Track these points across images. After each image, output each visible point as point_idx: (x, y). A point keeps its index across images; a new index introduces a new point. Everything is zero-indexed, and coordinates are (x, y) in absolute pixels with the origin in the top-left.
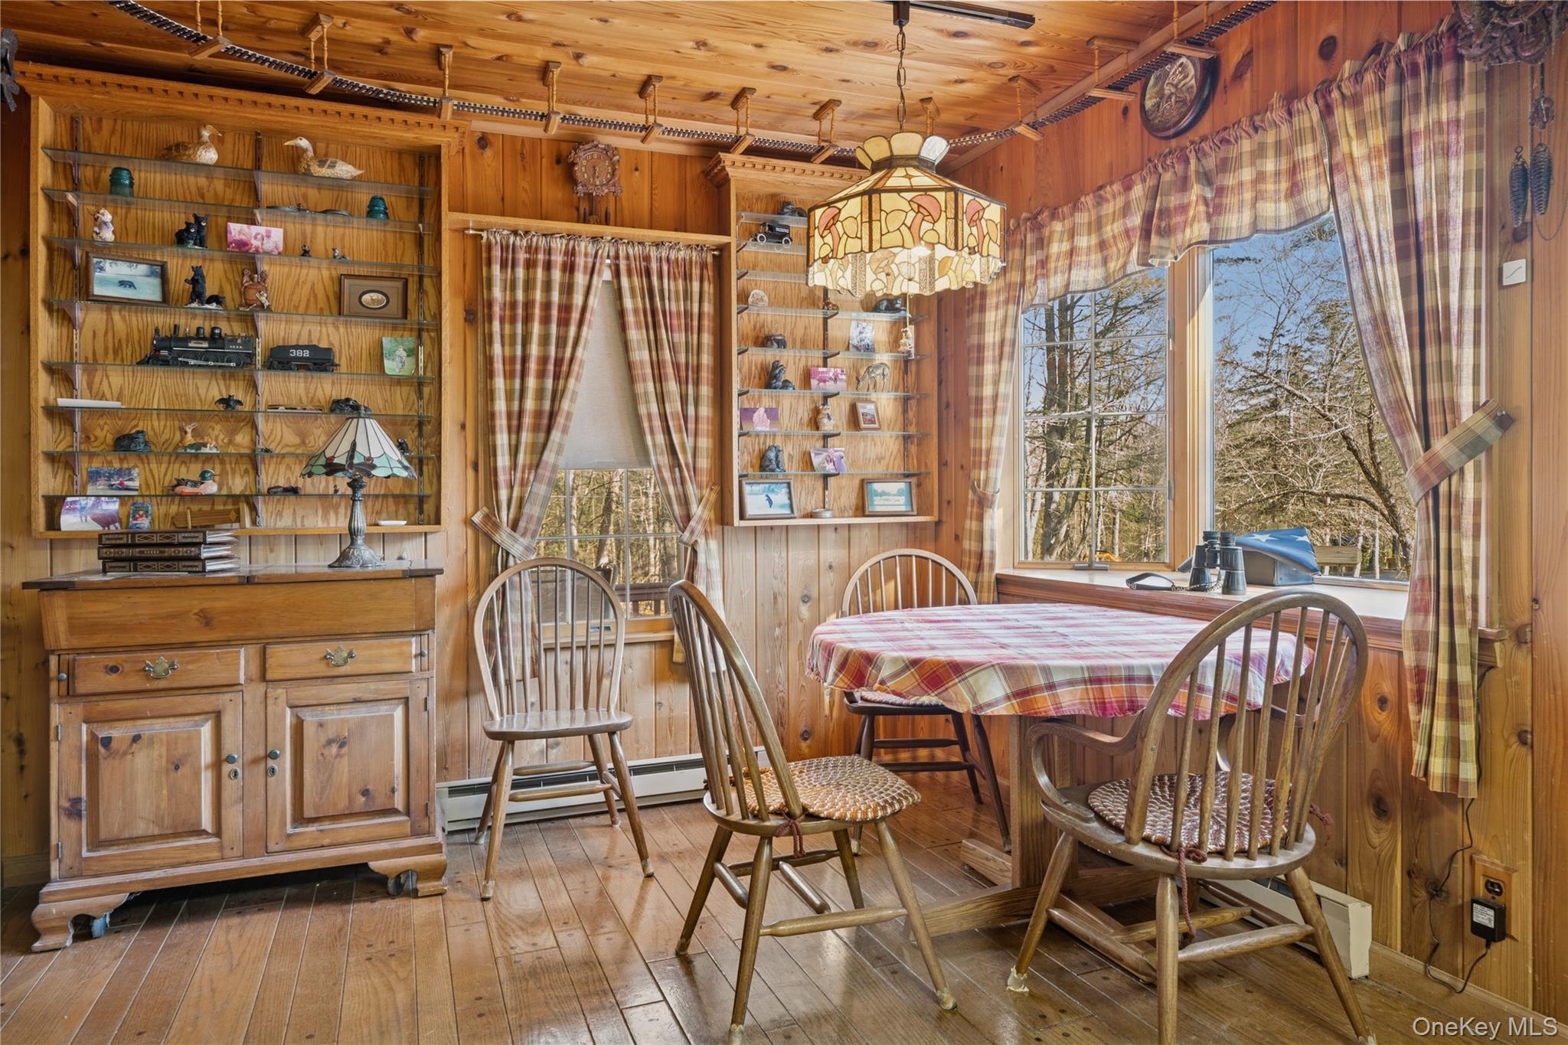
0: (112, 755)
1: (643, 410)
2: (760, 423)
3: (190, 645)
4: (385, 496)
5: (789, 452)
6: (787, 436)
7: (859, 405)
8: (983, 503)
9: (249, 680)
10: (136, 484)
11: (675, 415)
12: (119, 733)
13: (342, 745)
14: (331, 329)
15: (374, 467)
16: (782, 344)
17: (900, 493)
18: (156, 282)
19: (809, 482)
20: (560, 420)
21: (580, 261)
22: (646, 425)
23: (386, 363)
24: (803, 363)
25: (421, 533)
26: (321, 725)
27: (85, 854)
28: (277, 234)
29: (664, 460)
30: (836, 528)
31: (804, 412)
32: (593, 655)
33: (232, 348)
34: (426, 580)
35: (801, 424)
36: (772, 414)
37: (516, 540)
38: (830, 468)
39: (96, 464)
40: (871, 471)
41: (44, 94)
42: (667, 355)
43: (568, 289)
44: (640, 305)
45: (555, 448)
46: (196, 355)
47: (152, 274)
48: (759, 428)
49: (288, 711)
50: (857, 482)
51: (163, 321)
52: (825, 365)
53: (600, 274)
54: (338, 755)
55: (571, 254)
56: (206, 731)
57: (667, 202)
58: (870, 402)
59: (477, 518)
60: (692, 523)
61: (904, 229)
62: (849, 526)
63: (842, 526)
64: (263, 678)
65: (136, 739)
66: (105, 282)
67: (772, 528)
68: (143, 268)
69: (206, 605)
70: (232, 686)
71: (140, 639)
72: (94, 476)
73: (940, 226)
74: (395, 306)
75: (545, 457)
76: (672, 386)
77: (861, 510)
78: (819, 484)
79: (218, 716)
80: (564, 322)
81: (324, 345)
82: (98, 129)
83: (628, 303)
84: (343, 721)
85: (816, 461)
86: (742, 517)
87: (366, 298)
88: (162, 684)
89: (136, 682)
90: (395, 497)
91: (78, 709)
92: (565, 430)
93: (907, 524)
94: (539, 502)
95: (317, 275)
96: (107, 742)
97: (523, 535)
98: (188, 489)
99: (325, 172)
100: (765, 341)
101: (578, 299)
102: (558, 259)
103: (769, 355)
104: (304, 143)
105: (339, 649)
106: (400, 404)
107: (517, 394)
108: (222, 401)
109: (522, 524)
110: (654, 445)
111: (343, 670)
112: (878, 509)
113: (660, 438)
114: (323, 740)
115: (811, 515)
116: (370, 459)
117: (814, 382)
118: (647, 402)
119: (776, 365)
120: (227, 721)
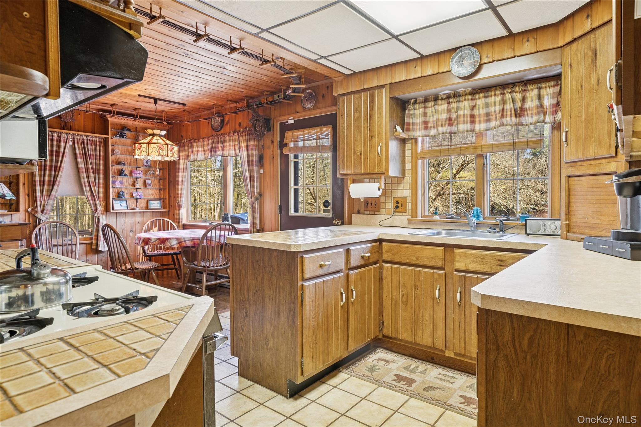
1: (82, 181)
2: (118, 184)
5: (126, 192)
6: (126, 188)
7: (146, 181)
8: (180, 206)
11: (92, 183)
15: (6, 196)
16: (124, 164)
17: (158, 204)
19: (132, 201)
20: (57, 183)
21: (62, 139)
22: (83, 185)
24: (130, 169)
25: (10, 214)
29: (89, 194)
30: (140, 213)
31: (130, 181)
32: (69, 247)
34: (25, 226)
35: (130, 185)
36: (121, 183)
37: (43, 216)
38: (138, 197)
40: (150, 198)
42: (90, 166)
43: (59, 147)
44: (81, 152)
45: (55, 190)
48: (117, 186)
50: (146, 201)
52: (137, 170)
53: (68, 143)
55: (59, 137)
57: (89, 125)
58: (150, 180)
59: (29, 210)
60: (98, 211)
61: (156, 152)
62: (144, 212)
63: (142, 212)
67: (121, 212)
73: (164, 151)
75: (52, 193)
76: (92, 175)
77: (147, 208)
78: (135, 201)
80: (57, 156)
83: (77, 151)
85: (134, 195)
86: (113, 209)
92: (58, 186)
93: (160, 211)
94: (50, 205)
97: (45, 214)
100: (119, 163)
101: (62, 150)
102: (55, 138)
103: (120, 167)
107: (43, 176)
109: (45, 211)
110: (86, 190)
112: (152, 208)
113: (88, 188)
115: (133, 209)
116: (4, 194)
117: (133, 174)
118: (84, 178)
119: (122, 170)
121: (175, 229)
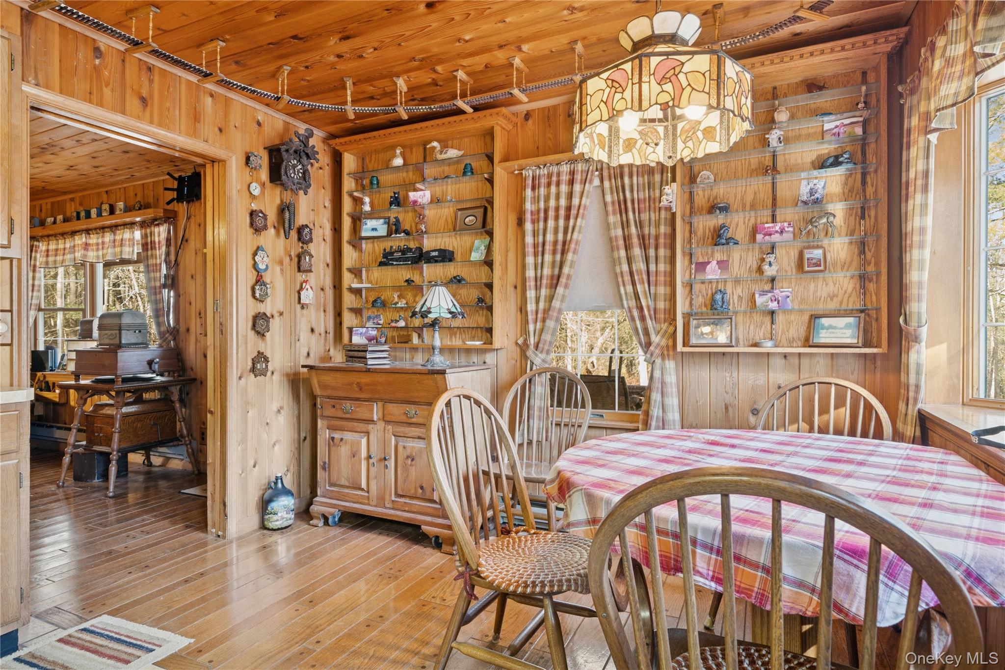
0: (334, 445)
1: (619, 269)
2: (713, 272)
3: (358, 399)
4: (477, 328)
6: (737, 281)
7: (806, 251)
9: (379, 419)
10: (381, 322)
11: (639, 272)
12: (337, 435)
13: (413, 460)
14: (454, 239)
16: (725, 209)
17: (848, 326)
18: (386, 226)
19: (757, 318)
20: (563, 280)
21: (578, 177)
22: (620, 280)
23: (473, 254)
24: (752, 221)
26: (404, 447)
27: (328, 488)
28: (428, 194)
29: (633, 303)
30: (785, 356)
31: (752, 260)
33: (409, 255)
35: (750, 271)
36: (723, 265)
37: (537, 355)
38: (773, 305)
39: (370, 313)
40: (821, 307)
41: (345, 151)
42: (633, 230)
43: (570, 196)
45: (560, 298)
46: (397, 260)
47: (385, 223)
48: (710, 277)
49: (393, 438)
50: (806, 317)
51: (387, 245)
52: (774, 221)
53: (591, 182)
54: (411, 465)
55: (572, 173)
56: (364, 441)
58: (818, 247)
59: (520, 342)
60: (652, 348)
62: (800, 354)
63: (793, 354)
64: (384, 420)
65: (342, 439)
66: (366, 230)
67: (724, 354)
68: (382, 221)
69: (358, 380)
70: (371, 421)
71: (341, 394)
72: (369, 318)
74: (480, 223)
75: (553, 304)
76: (637, 251)
77: (807, 342)
78: (768, 320)
79: (367, 433)
80: (567, 218)
81: (451, 249)
82: (370, 161)
83: (608, 198)
84: (413, 447)
85: (759, 300)
86: (685, 344)
87: (467, 220)
88: (348, 416)
89: (340, 414)
90: (481, 328)
91: (325, 422)
92: (566, 286)
94: (550, 332)
95: (446, 212)
96: (333, 439)
97: (541, 352)
98: (393, 324)
99: (443, 156)
100: (713, 208)
101: (576, 200)
102: (565, 178)
103: (719, 219)
104: (435, 144)
105: (412, 409)
106: (484, 277)
107: (540, 266)
108: (407, 281)
109: (541, 345)
110: (626, 293)
111: (413, 420)
112: (823, 341)
113: (630, 288)
114: (405, 456)
115: (756, 345)
117: (759, 237)
118: (621, 264)
119: (723, 226)
120: (372, 437)
121: (879, 434)
